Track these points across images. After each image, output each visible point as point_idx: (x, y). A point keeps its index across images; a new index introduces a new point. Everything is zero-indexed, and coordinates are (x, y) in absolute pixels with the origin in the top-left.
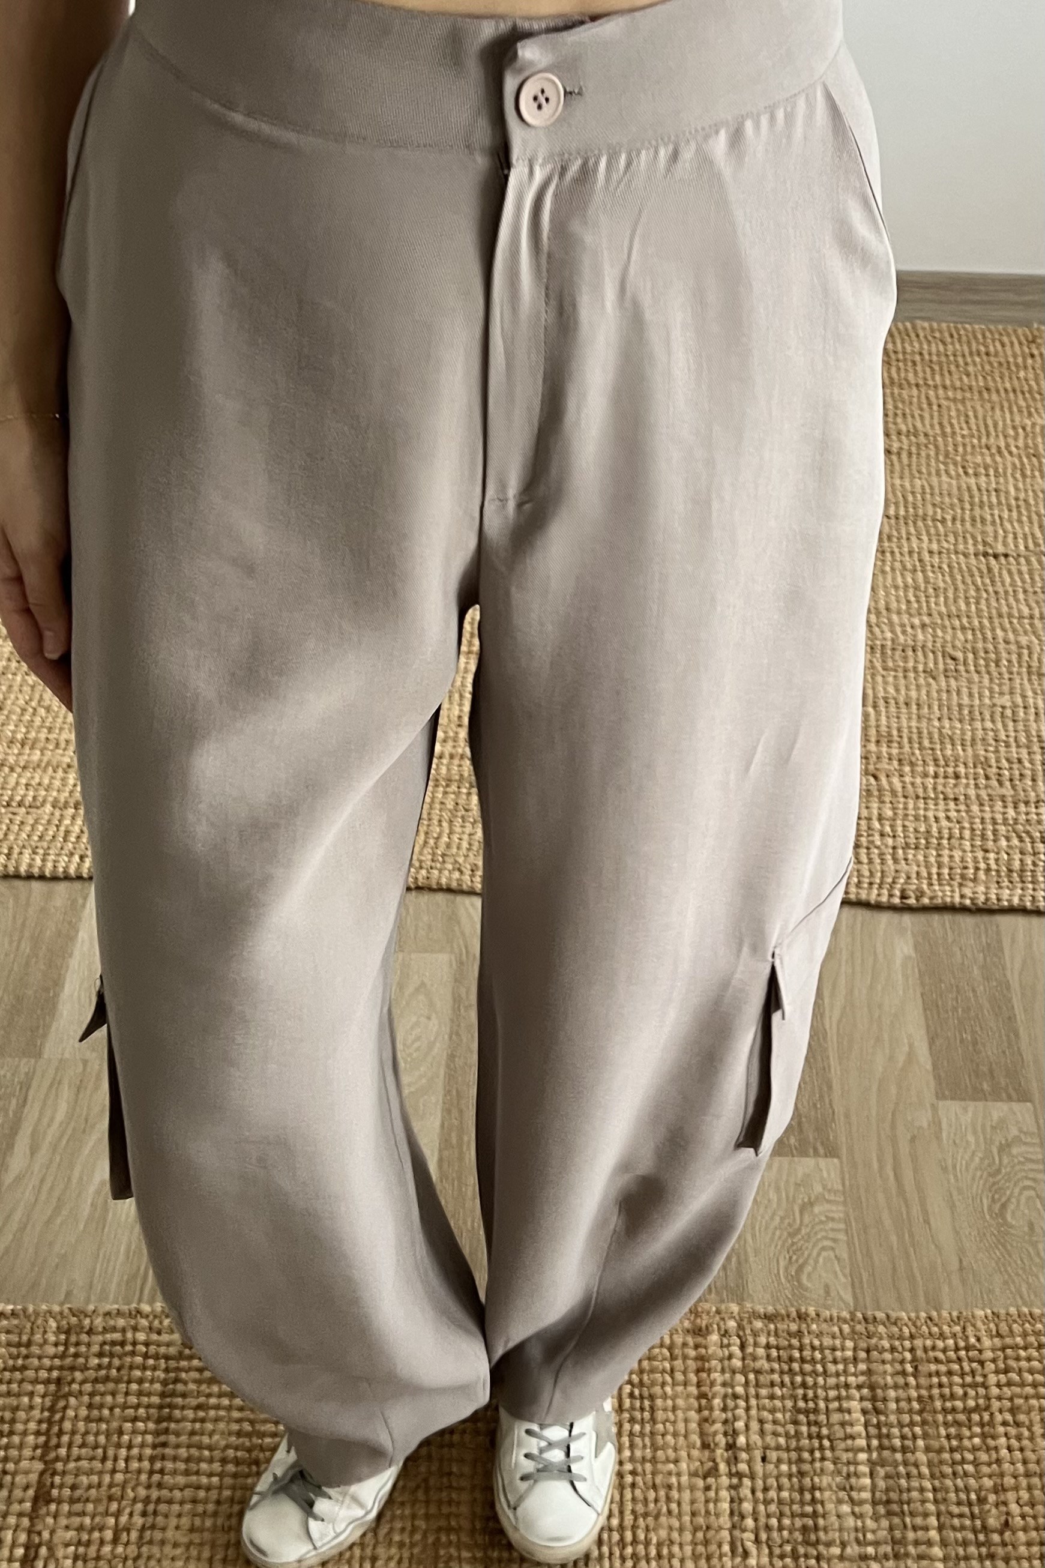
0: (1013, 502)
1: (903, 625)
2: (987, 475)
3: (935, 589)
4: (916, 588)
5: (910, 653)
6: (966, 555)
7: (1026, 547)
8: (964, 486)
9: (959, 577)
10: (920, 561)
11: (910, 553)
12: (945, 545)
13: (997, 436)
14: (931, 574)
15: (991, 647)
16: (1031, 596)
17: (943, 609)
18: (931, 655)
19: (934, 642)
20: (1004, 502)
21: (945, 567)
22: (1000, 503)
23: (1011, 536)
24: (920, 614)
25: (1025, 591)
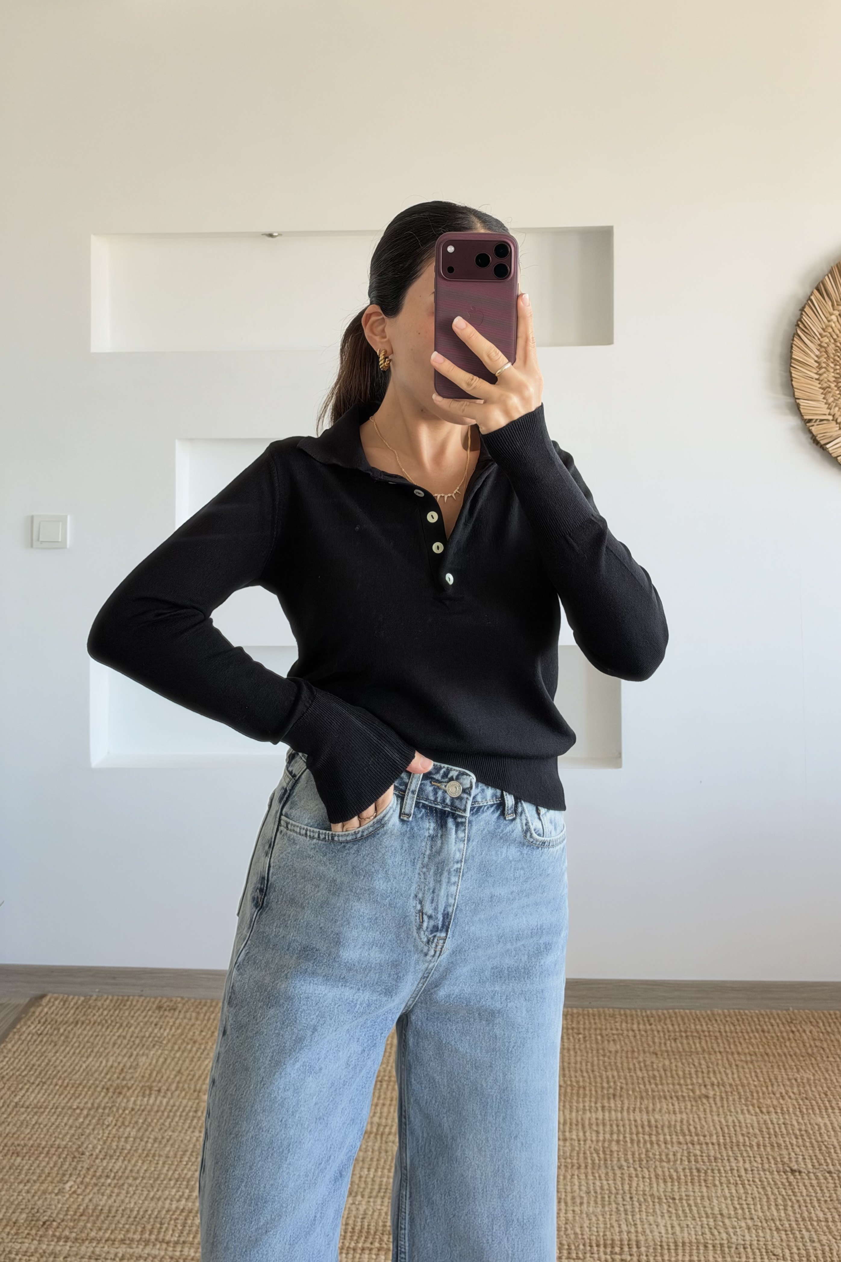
0: (798, 1133)
1: (734, 1227)
2: (776, 1113)
3: (752, 1198)
4: (739, 1198)
5: (742, 1250)
6: (771, 1173)
7: (813, 1166)
8: (762, 1121)
9: (768, 1189)
10: (740, 1176)
11: (732, 1170)
12: (755, 1164)
13: (779, 1085)
14: (748, 1187)
15: (801, 1245)
16: (823, 1202)
17: (761, 1214)
18: (757, 1251)
19: (758, 1241)
20: (791, 1132)
21: (757, 1180)
22: (788, 1133)
23: (801, 1157)
24: (745, 1219)
25: (818, 1200)
